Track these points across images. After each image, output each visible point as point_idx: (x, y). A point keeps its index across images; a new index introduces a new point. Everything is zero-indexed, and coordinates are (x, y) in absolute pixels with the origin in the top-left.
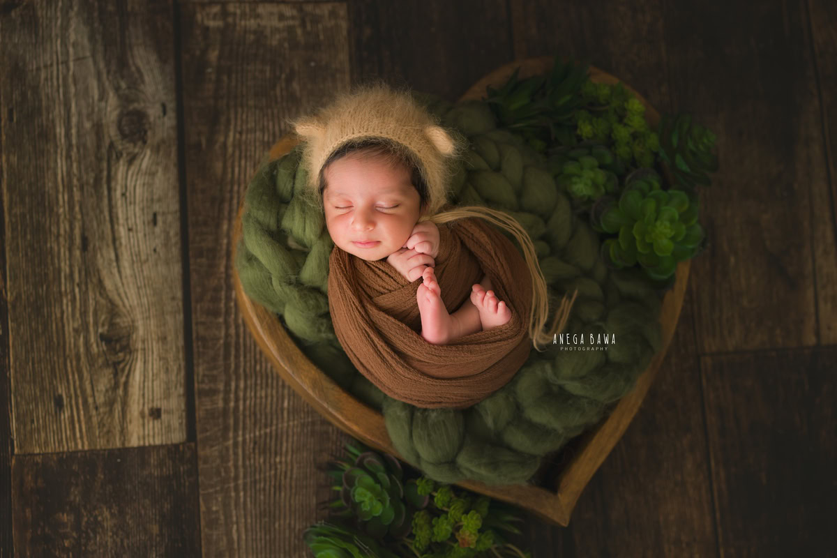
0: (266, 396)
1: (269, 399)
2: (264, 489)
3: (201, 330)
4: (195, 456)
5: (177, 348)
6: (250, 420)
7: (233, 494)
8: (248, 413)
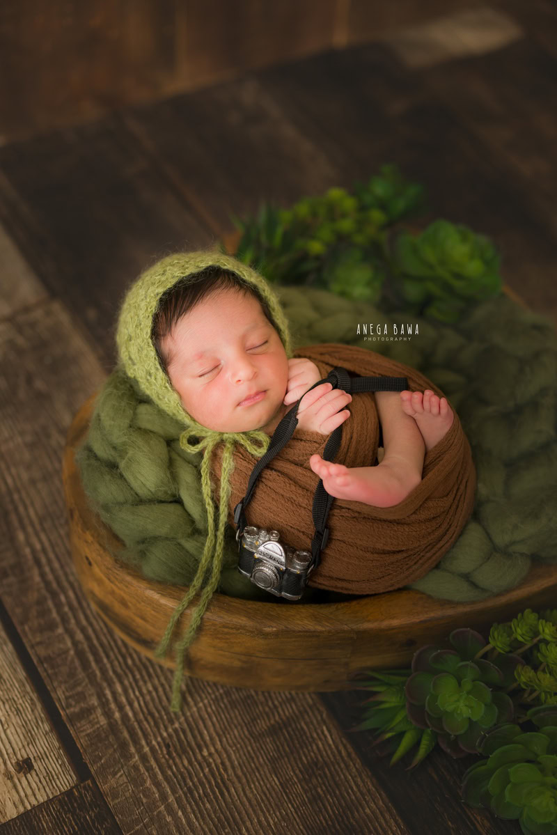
0: (156, 689)
1: (160, 689)
2: (206, 795)
3: (42, 652)
4: (99, 795)
5: (19, 681)
6: (149, 723)
7: (169, 819)
8: (141, 716)
